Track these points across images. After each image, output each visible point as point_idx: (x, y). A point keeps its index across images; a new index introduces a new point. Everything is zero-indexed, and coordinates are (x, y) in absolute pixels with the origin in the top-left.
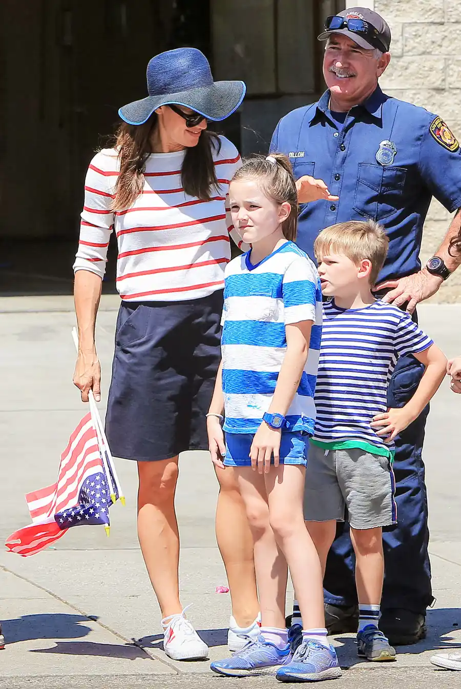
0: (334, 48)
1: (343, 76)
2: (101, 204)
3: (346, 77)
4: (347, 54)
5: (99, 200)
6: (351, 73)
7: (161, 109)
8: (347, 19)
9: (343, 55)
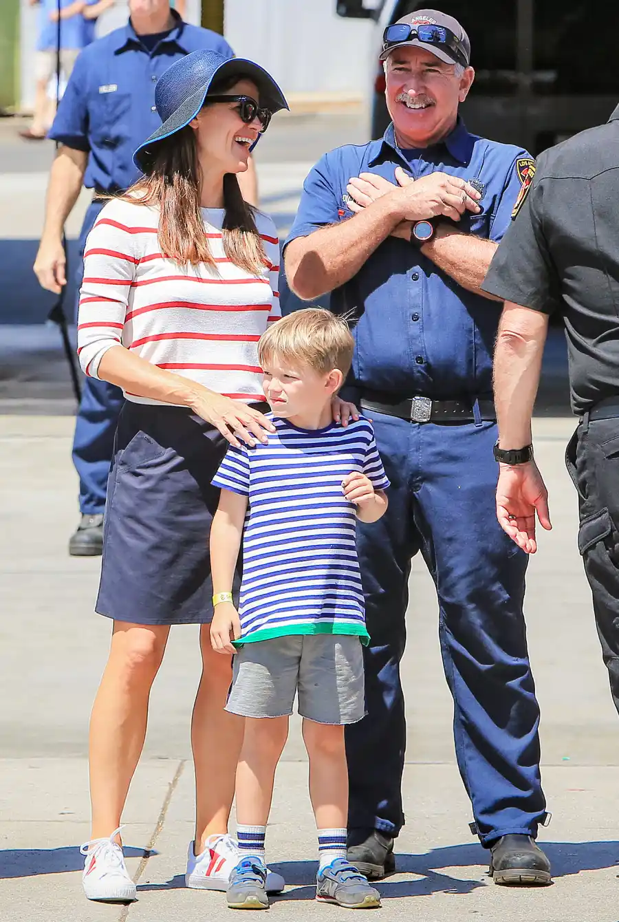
0: (400, 69)
1: (417, 106)
2: (123, 271)
3: (422, 108)
4: (422, 75)
5: (121, 266)
6: (429, 100)
7: (197, 119)
8: (416, 26)
9: (416, 77)
